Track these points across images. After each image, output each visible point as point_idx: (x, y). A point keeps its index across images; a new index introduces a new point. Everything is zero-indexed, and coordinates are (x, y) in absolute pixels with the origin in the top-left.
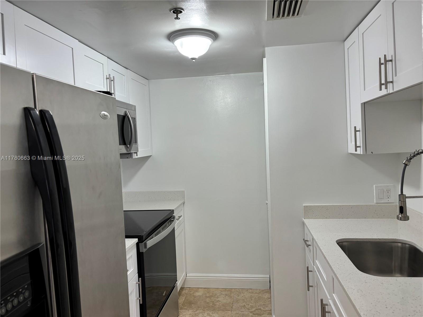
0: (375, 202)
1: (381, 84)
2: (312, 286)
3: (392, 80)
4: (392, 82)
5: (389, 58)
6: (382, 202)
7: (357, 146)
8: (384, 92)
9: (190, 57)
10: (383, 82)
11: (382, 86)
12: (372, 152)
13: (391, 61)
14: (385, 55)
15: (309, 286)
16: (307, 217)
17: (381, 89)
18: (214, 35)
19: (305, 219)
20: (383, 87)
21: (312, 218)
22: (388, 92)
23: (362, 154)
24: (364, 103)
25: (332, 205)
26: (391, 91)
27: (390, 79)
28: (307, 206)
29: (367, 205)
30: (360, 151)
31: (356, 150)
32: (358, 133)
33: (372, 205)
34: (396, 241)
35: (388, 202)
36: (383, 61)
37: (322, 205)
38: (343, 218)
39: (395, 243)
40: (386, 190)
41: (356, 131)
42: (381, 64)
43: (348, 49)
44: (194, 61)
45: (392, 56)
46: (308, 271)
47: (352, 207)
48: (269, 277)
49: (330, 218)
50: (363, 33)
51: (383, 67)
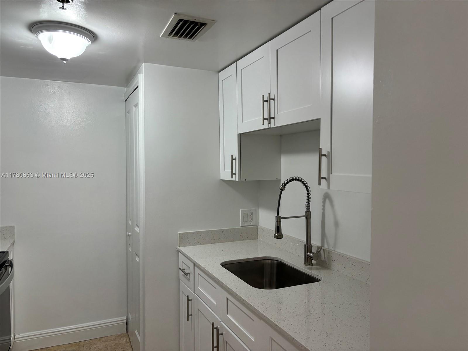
0: (241, 226)
1: (264, 119)
2: (191, 315)
3: (273, 117)
4: (274, 118)
5: (272, 97)
6: (246, 225)
7: (233, 173)
8: (266, 126)
9: (59, 57)
10: (266, 116)
11: (265, 120)
12: (245, 179)
13: (273, 99)
14: (269, 94)
15: (188, 316)
16: (182, 244)
17: (263, 124)
18: (92, 36)
19: (180, 247)
20: (266, 122)
21: (187, 246)
22: (269, 127)
23: (238, 180)
24: (240, 134)
25: (206, 230)
26: (272, 125)
27: (272, 116)
28: (182, 234)
29: (235, 229)
30: (236, 178)
31: (232, 177)
32: (234, 161)
33: (239, 229)
34: (268, 259)
35: (251, 224)
36: (266, 99)
37: (197, 231)
38: (215, 243)
39: (265, 260)
40: (249, 214)
41: (232, 159)
42: (264, 101)
43: (223, 80)
44: (65, 62)
45: (275, 95)
46: (188, 300)
47: (222, 231)
48: (126, 319)
49: (203, 243)
50: (242, 70)
51: (266, 103)
